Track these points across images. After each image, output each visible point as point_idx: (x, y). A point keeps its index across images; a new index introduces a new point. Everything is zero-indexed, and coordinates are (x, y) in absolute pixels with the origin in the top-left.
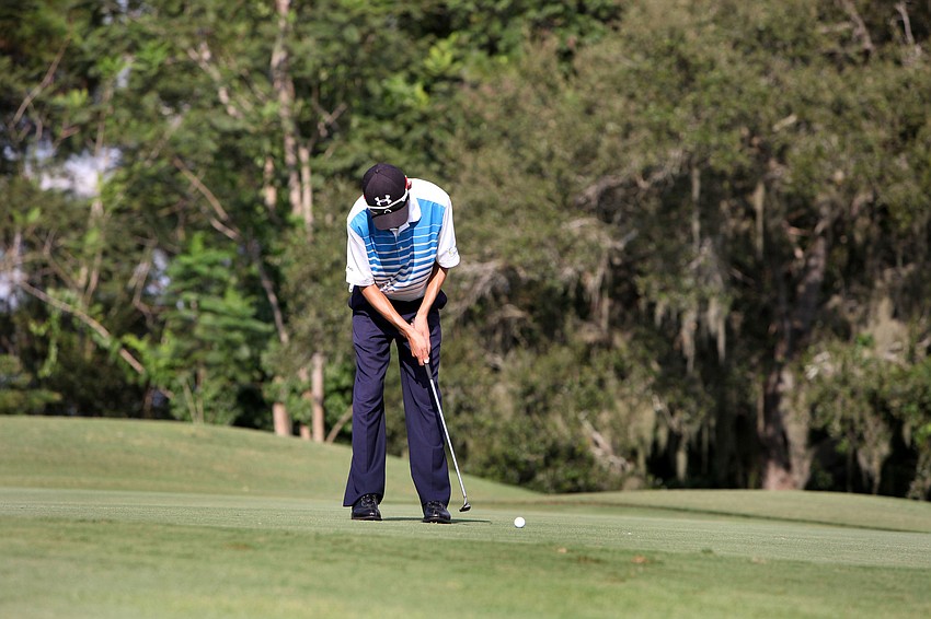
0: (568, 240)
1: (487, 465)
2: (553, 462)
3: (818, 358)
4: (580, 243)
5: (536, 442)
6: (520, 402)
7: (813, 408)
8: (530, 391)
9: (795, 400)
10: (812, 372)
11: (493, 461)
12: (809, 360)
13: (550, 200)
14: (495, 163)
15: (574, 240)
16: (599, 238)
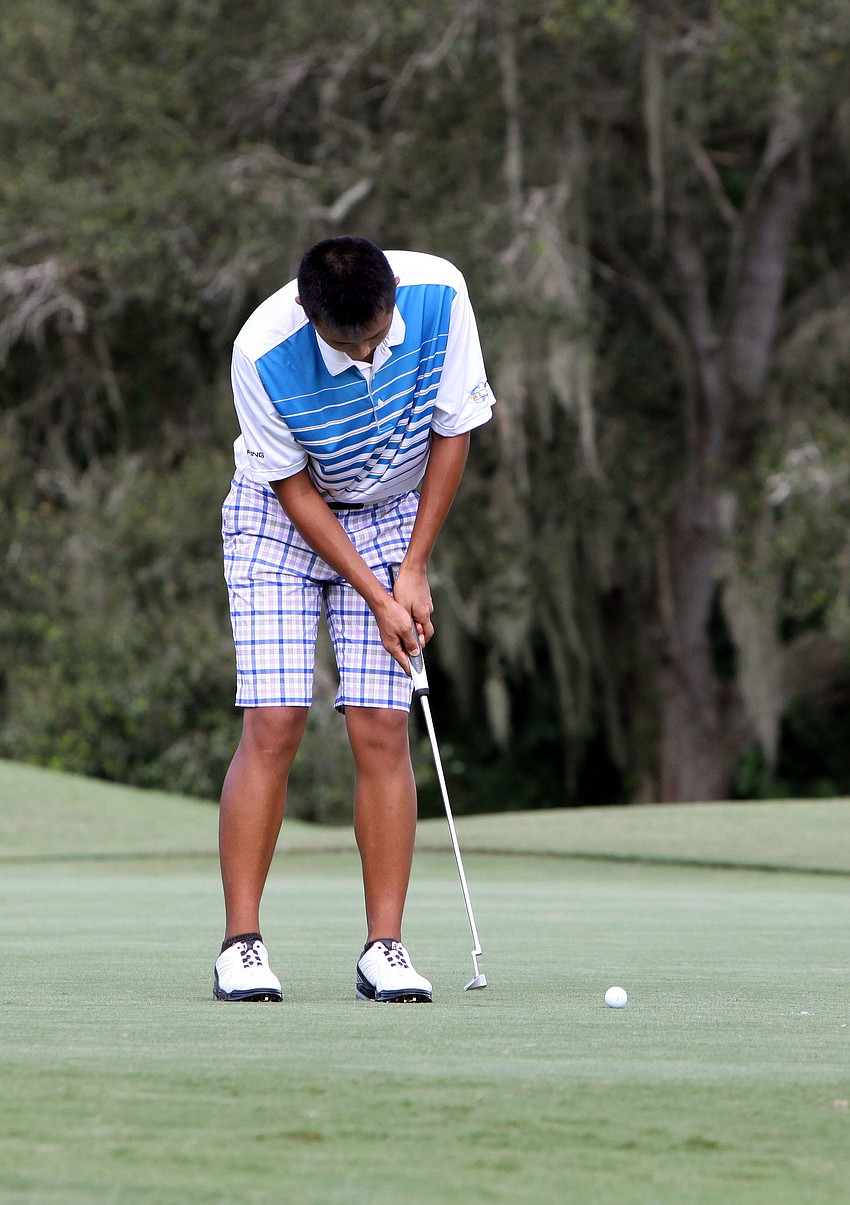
0: (217, 208)
1: (53, 731)
2: (205, 718)
3: (794, 457)
4: (248, 214)
5: (161, 671)
6: (123, 583)
7: (787, 571)
8: (145, 555)
9: (747, 553)
10: (780, 488)
11: (68, 721)
12: (776, 464)
13: (174, 115)
14: (40, 31)
15: (232, 205)
16: (289, 198)
